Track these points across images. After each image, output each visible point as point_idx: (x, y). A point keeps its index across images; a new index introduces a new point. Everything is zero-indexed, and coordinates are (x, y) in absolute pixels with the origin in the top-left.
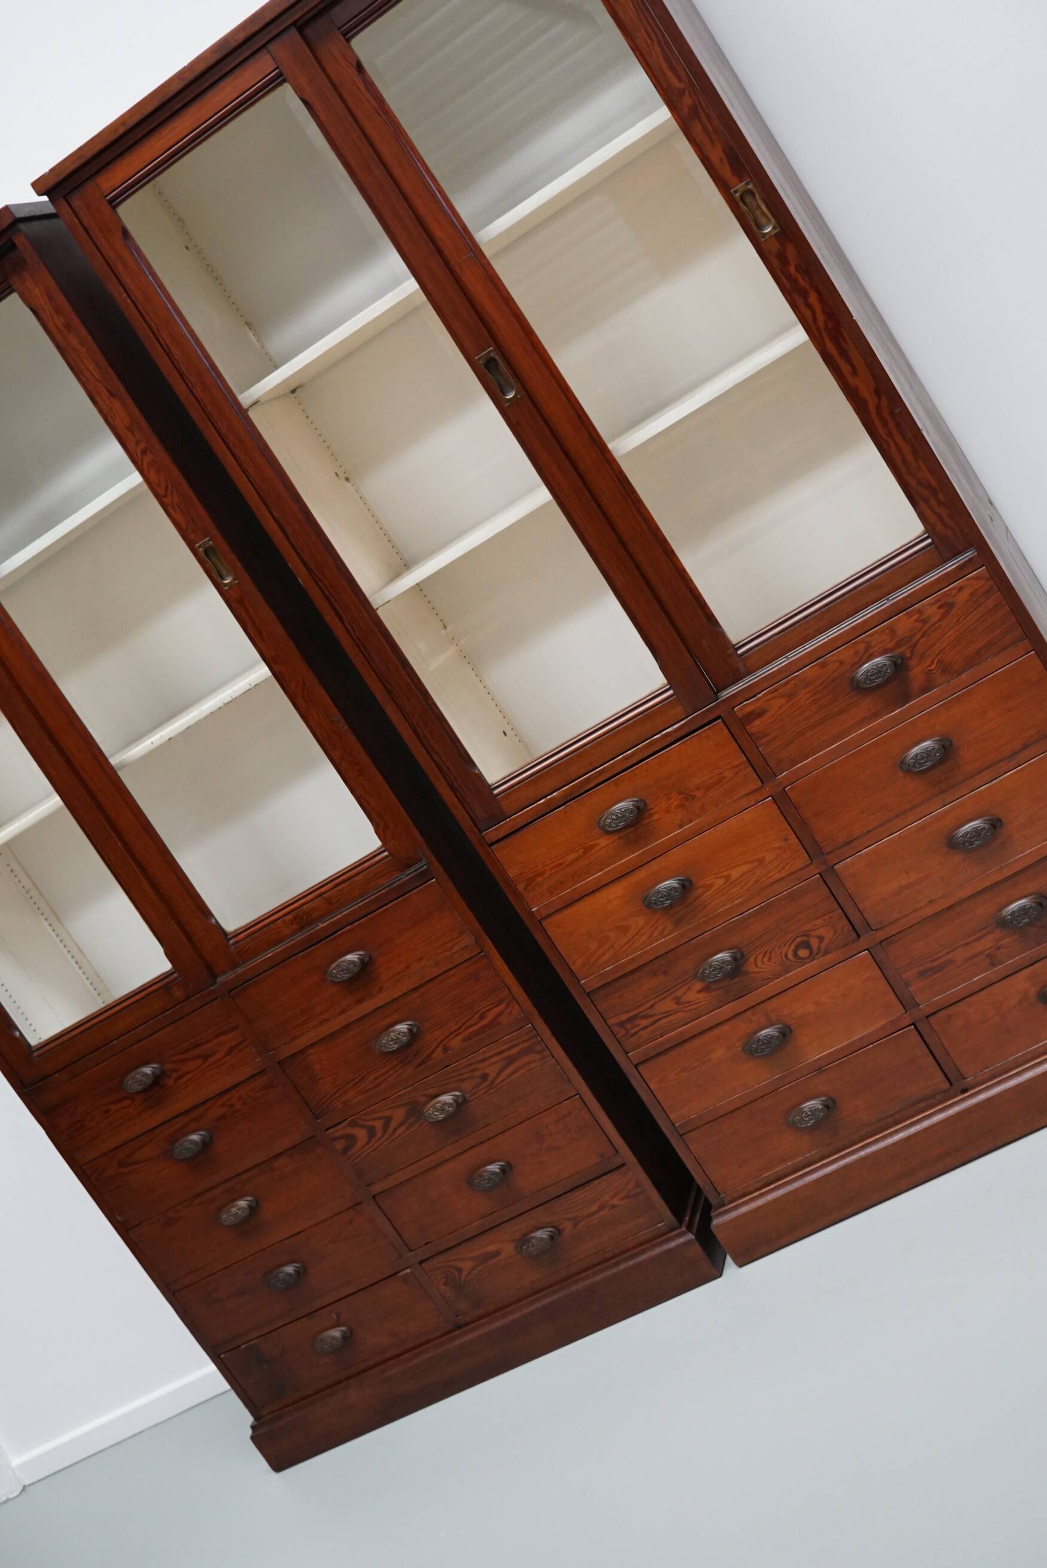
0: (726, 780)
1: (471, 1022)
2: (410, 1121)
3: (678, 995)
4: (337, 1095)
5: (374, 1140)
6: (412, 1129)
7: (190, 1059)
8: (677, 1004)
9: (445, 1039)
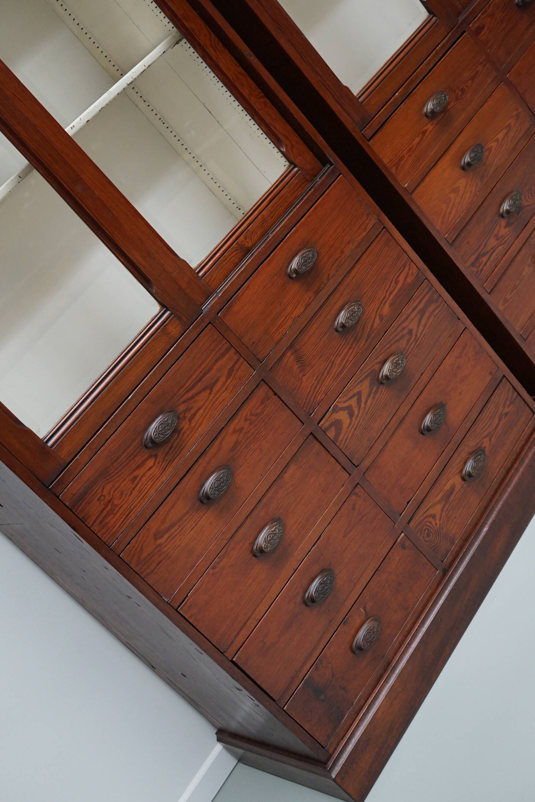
0: (480, 73)
1: (391, 288)
2: (374, 391)
3: (496, 233)
4: (318, 387)
5: (354, 419)
6: (376, 398)
7: (198, 394)
8: (497, 239)
9: (378, 308)
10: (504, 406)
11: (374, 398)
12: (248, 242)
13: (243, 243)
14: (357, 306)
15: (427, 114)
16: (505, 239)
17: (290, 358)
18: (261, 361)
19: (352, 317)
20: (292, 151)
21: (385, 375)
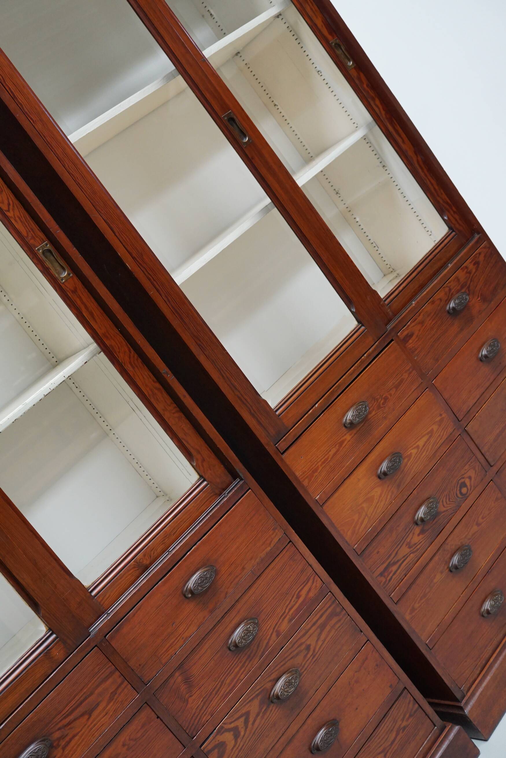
0: (405, 380)
1: (292, 603)
2: (263, 710)
3: (408, 541)
4: (204, 708)
5: (239, 740)
6: (265, 717)
7: (75, 720)
8: (410, 547)
9: (276, 625)
10: (403, 720)
11: (262, 717)
12: (147, 560)
13: (141, 561)
14: (252, 625)
15: (346, 425)
16: (418, 547)
17: (178, 678)
18: (146, 684)
19: (246, 637)
20: (203, 466)
21: (276, 694)
